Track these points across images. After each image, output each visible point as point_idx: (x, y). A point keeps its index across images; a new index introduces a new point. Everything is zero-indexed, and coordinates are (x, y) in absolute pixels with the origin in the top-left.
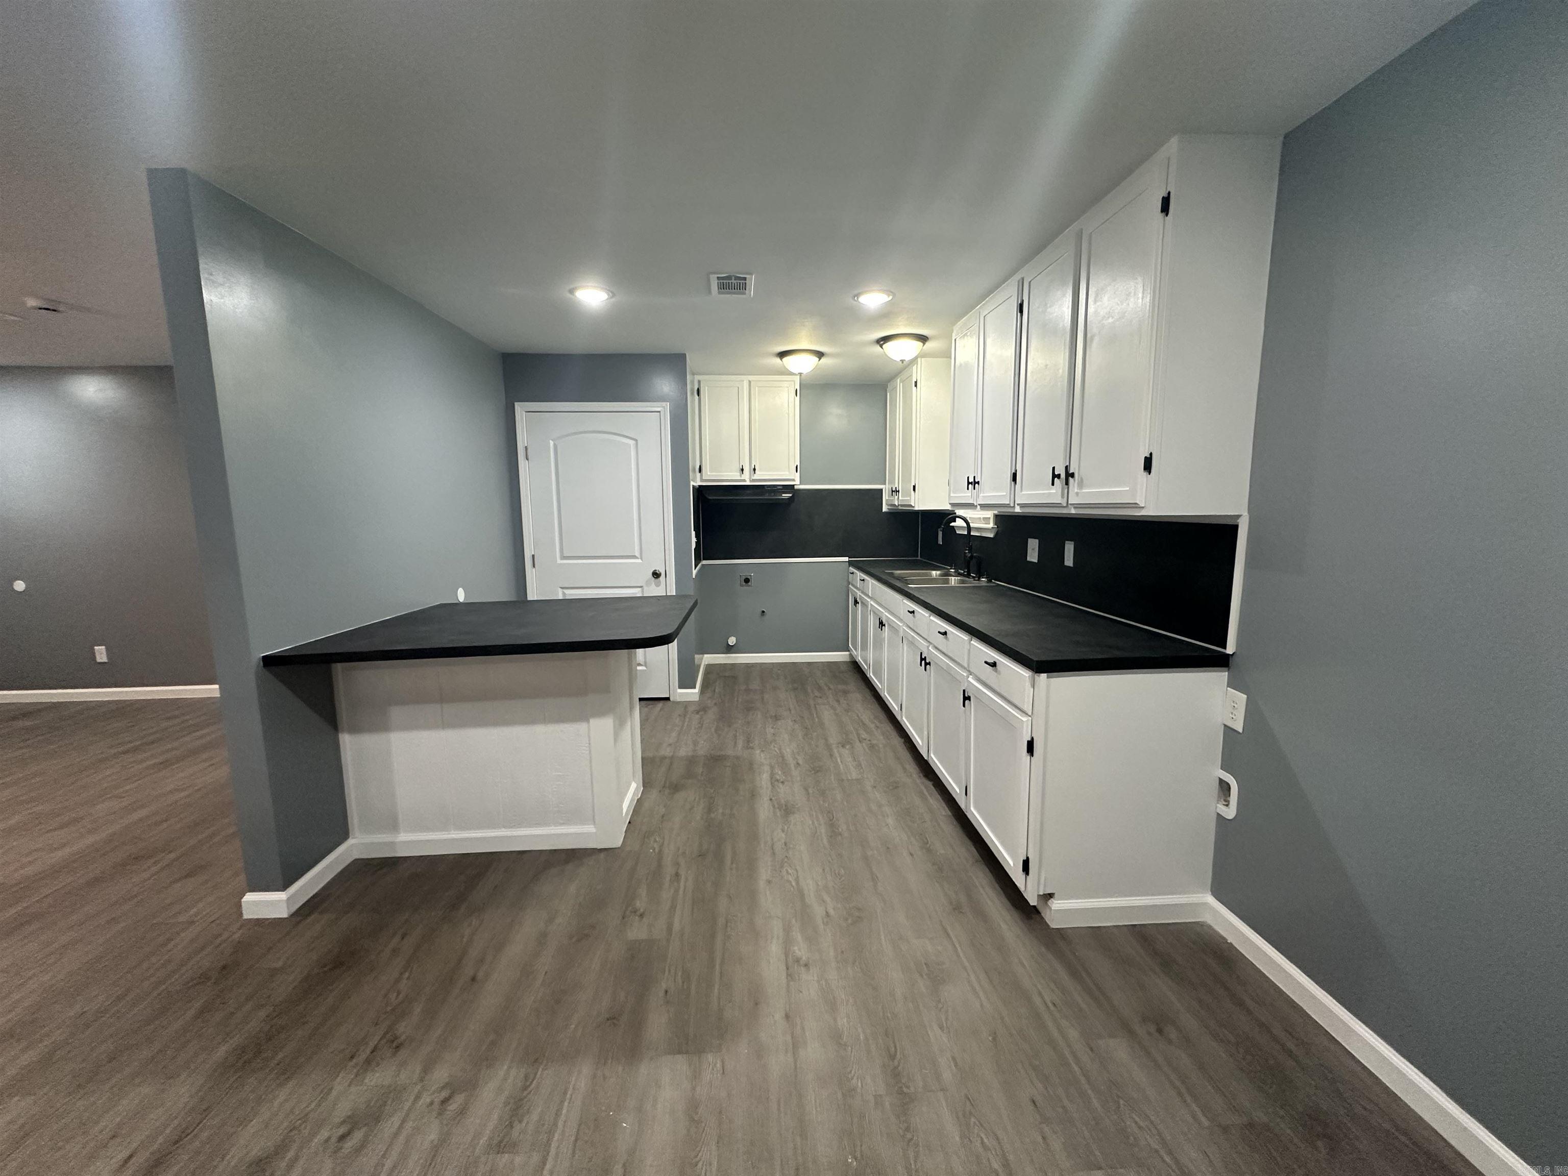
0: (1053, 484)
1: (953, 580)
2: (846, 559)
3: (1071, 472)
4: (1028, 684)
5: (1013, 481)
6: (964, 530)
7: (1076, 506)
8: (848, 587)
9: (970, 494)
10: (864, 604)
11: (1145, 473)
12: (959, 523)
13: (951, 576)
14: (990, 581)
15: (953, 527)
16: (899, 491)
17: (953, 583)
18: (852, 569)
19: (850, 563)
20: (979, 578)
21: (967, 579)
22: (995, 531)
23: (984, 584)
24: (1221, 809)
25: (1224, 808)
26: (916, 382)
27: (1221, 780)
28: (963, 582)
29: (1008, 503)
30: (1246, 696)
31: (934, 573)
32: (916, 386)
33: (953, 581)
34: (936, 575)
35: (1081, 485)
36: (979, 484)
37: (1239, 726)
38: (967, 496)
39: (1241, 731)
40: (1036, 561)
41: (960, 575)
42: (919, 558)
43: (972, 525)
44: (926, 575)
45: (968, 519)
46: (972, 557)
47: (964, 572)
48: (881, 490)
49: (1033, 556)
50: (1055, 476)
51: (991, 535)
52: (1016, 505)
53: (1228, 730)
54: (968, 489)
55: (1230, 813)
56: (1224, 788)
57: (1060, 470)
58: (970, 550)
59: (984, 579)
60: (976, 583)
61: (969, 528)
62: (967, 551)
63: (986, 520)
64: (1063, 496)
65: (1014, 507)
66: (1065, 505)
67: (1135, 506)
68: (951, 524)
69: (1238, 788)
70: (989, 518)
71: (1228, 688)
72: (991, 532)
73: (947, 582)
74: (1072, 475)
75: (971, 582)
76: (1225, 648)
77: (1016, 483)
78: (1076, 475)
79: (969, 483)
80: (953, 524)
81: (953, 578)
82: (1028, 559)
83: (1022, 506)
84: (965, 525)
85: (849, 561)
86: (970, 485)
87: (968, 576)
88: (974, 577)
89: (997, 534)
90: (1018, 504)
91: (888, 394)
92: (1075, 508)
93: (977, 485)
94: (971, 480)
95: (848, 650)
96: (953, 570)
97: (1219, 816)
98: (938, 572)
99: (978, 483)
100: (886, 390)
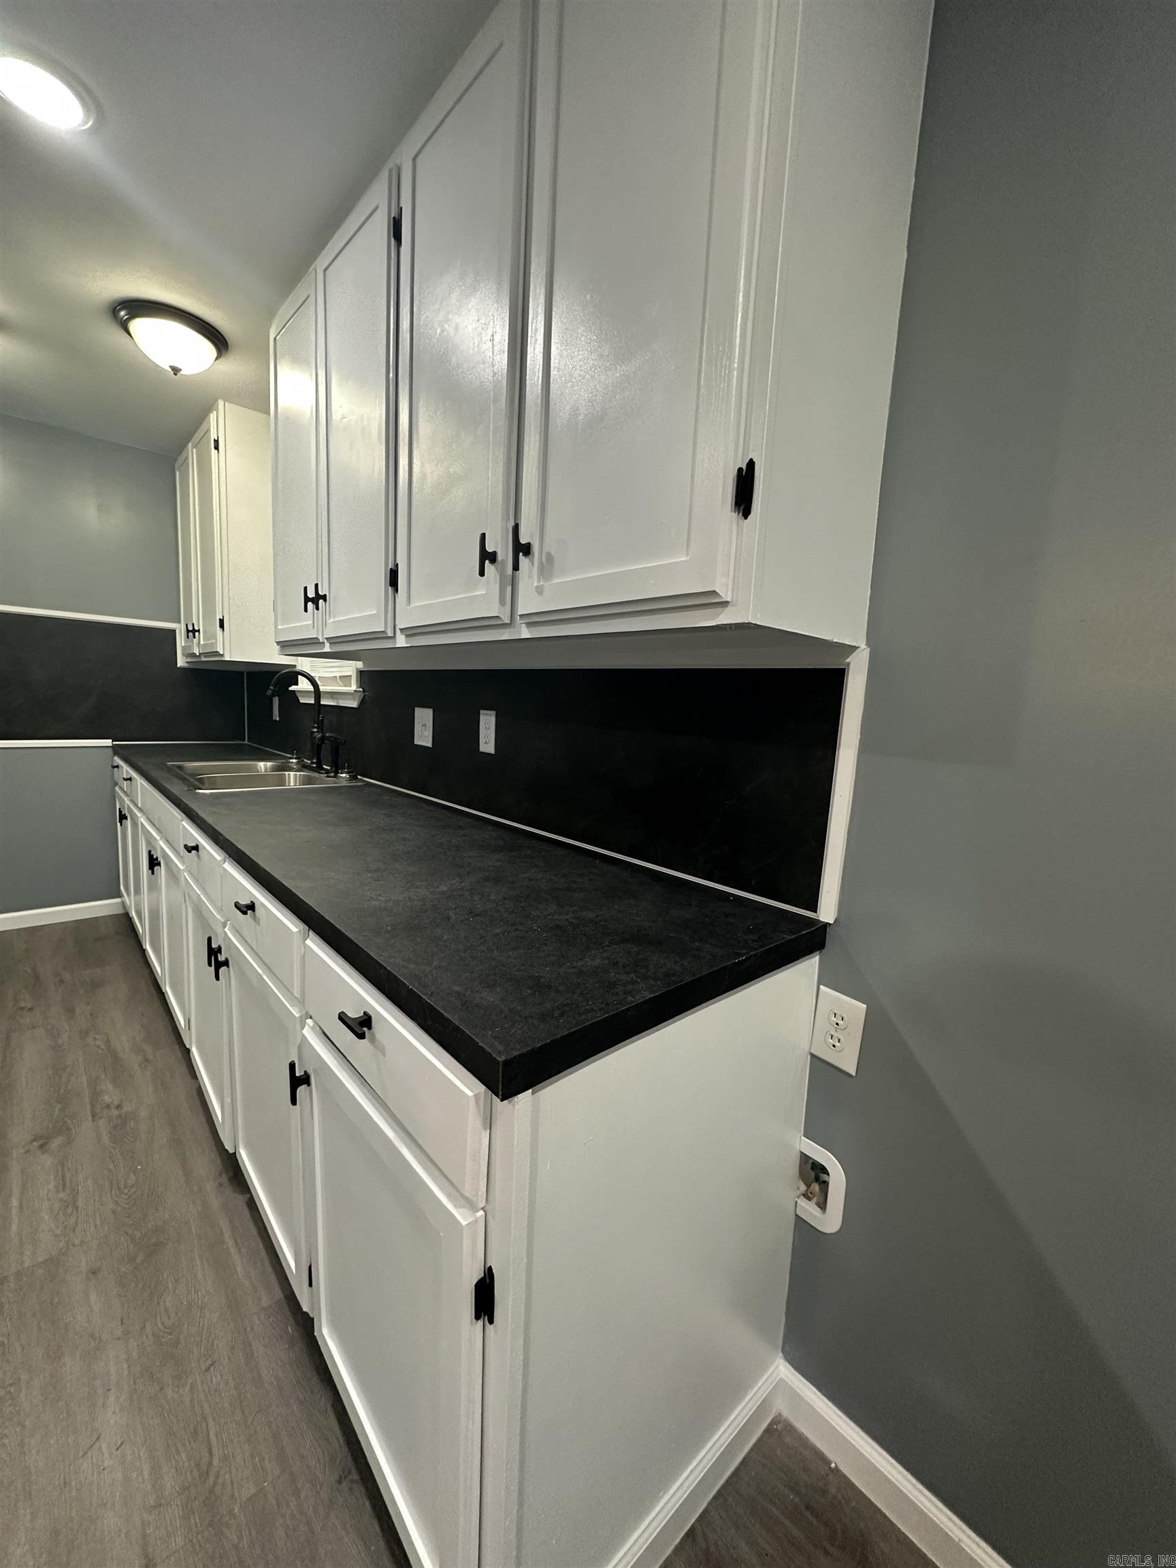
0: (482, 573)
1: (292, 776)
2: (108, 742)
3: (523, 541)
4: (473, 1119)
5: (391, 585)
6: (310, 697)
7: (533, 619)
8: (114, 790)
9: (311, 622)
10: (135, 824)
11: (735, 515)
12: (303, 685)
13: (291, 769)
14: (354, 778)
15: (294, 692)
16: (199, 631)
17: (292, 784)
18: (118, 761)
19: (116, 750)
20: (336, 773)
21: (316, 775)
22: (359, 697)
23: (344, 783)
24: (809, 1210)
25: (816, 1211)
26: (216, 442)
27: (804, 1158)
28: (309, 780)
29: (383, 630)
30: (866, 1006)
31: (262, 765)
32: (217, 448)
33: (293, 779)
34: (266, 769)
35: (547, 568)
36: (325, 600)
37: (849, 1064)
38: (304, 625)
39: (854, 1074)
40: (430, 745)
41: (304, 767)
42: (246, 742)
43: (322, 688)
44: (249, 769)
45: (317, 679)
46: (323, 739)
47: (312, 763)
48: (174, 631)
49: (423, 735)
50: (487, 556)
51: (354, 704)
52: (398, 632)
53: (820, 1068)
54: (306, 610)
55: (830, 1220)
56: (814, 1174)
57: (499, 544)
58: (321, 729)
59: (344, 775)
60: (330, 782)
61: (317, 693)
62: (315, 730)
63: (345, 679)
64: (502, 602)
65: (394, 637)
66: (507, 621)
67: (709, 600)
68: (290, 689)
69: (847, 1179)
70: (350, 676)
71: (822, 987)
72: (354, 699)
73: (282, 781)
74: (526, 549)
75: (325, 781)
76: (814, 908)
77: (396, 590)
78: (536, 549)
79: (307, 600)
80: (293, 688)
81: (292, 773)
82: (415, 743)
83: (410, 632)
84: (311, 688)
85: (113, 747)
86: (310, 605)
87: (319, 769)
88: (327, 772)
89: (362, 702)
90: (401, 630)
91: (177, 473)
92: (529, 625)
93: (321, 601)
94: (311, 594)
95: (119, 895)
96: (294, 761)
97: (800, 1223)
98: (269, 764)
99: (324, 598)
100: (174, 466)
